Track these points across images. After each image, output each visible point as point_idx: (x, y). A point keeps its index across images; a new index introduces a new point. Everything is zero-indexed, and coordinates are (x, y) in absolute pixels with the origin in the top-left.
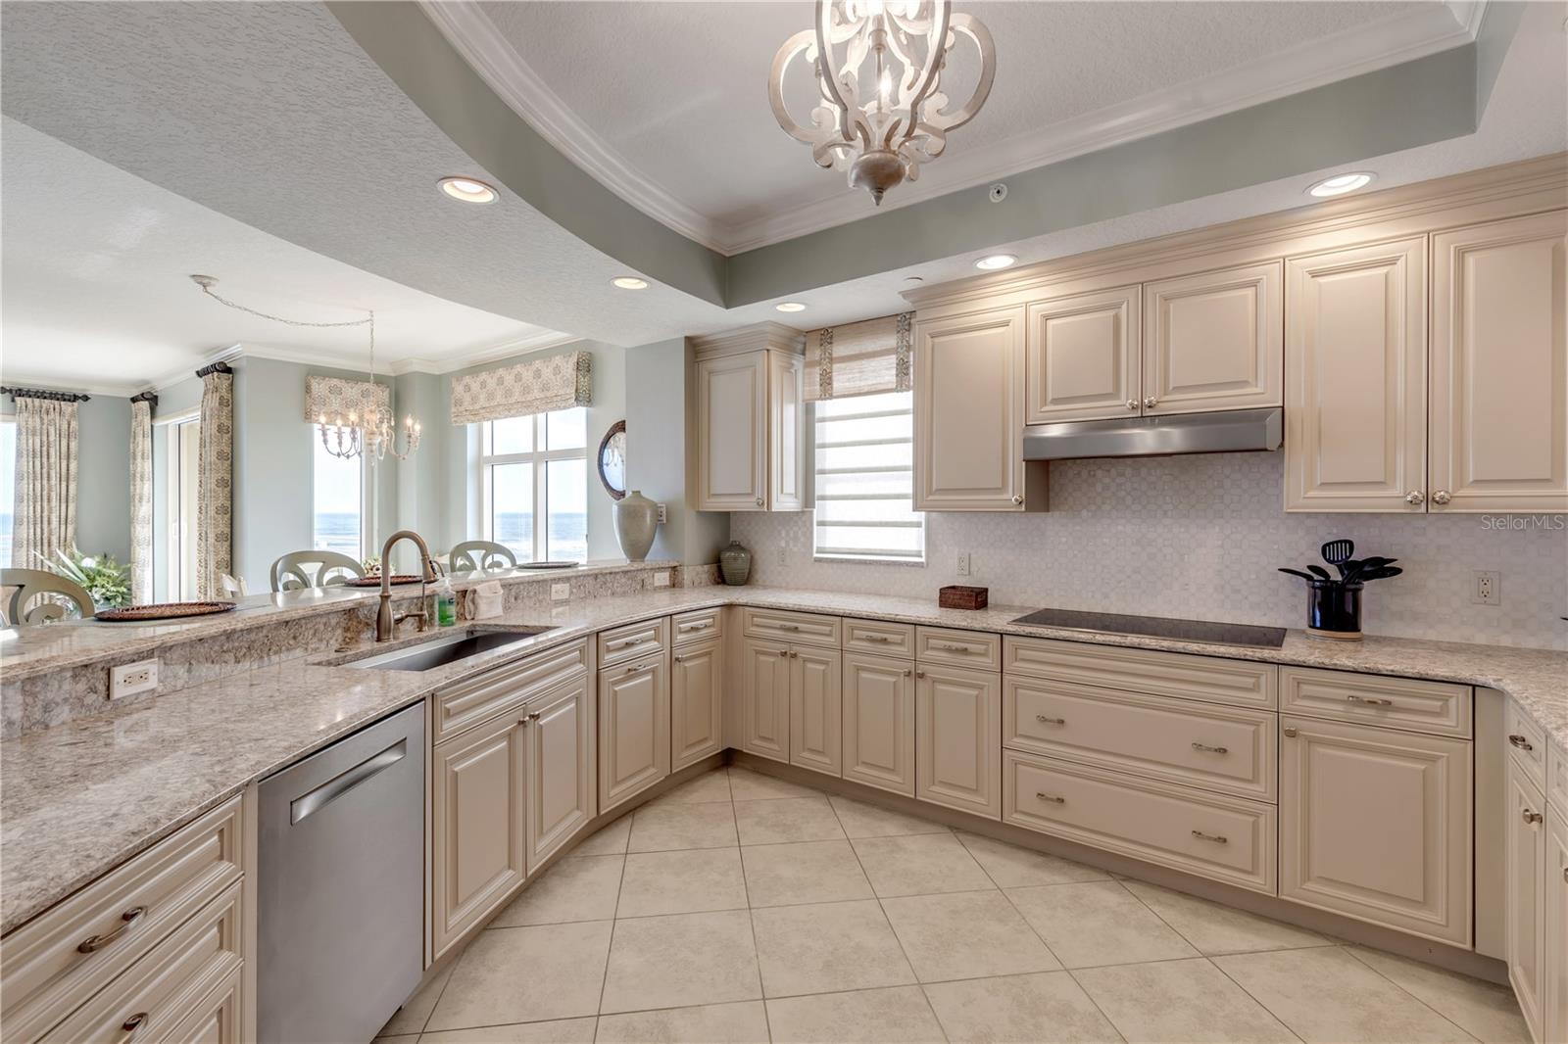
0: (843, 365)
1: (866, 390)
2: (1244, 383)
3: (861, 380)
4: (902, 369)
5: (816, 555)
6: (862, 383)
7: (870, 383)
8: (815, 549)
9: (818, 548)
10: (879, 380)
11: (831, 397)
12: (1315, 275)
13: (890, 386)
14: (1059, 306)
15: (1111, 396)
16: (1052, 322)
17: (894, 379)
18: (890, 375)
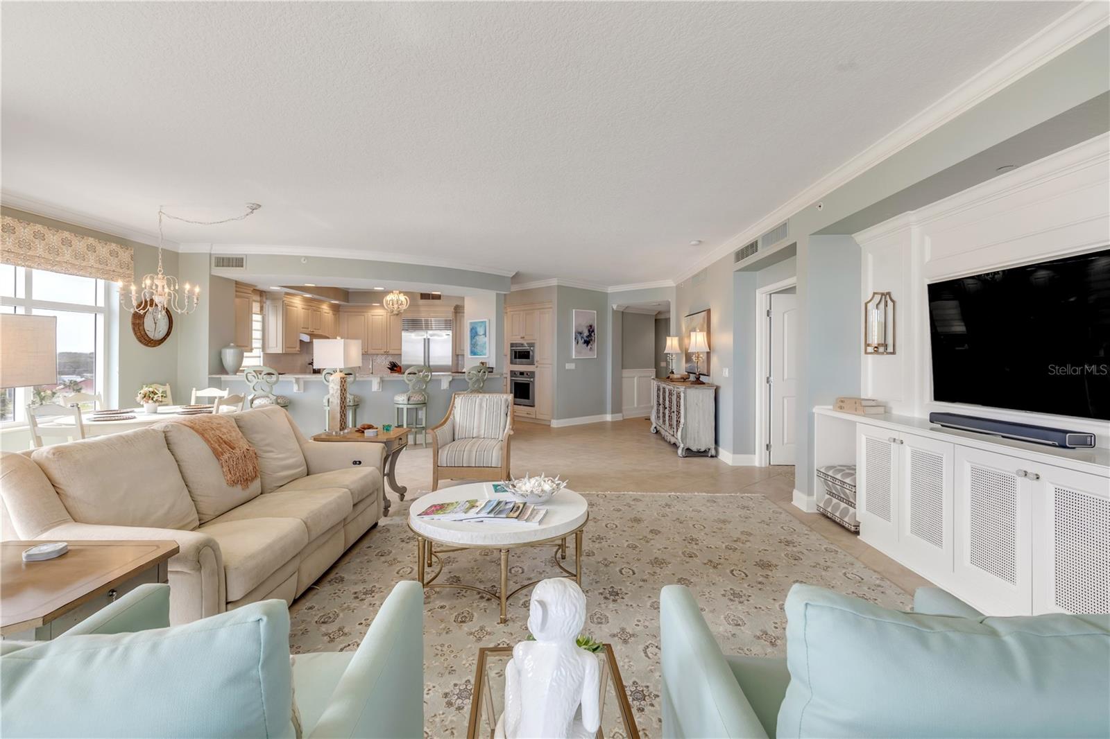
4: (262, 309)
13: (258, 313)
14: (304, 307)
15: (308, 328)
16: (303, 310)
17: (259, 311)
18: (258, 308)
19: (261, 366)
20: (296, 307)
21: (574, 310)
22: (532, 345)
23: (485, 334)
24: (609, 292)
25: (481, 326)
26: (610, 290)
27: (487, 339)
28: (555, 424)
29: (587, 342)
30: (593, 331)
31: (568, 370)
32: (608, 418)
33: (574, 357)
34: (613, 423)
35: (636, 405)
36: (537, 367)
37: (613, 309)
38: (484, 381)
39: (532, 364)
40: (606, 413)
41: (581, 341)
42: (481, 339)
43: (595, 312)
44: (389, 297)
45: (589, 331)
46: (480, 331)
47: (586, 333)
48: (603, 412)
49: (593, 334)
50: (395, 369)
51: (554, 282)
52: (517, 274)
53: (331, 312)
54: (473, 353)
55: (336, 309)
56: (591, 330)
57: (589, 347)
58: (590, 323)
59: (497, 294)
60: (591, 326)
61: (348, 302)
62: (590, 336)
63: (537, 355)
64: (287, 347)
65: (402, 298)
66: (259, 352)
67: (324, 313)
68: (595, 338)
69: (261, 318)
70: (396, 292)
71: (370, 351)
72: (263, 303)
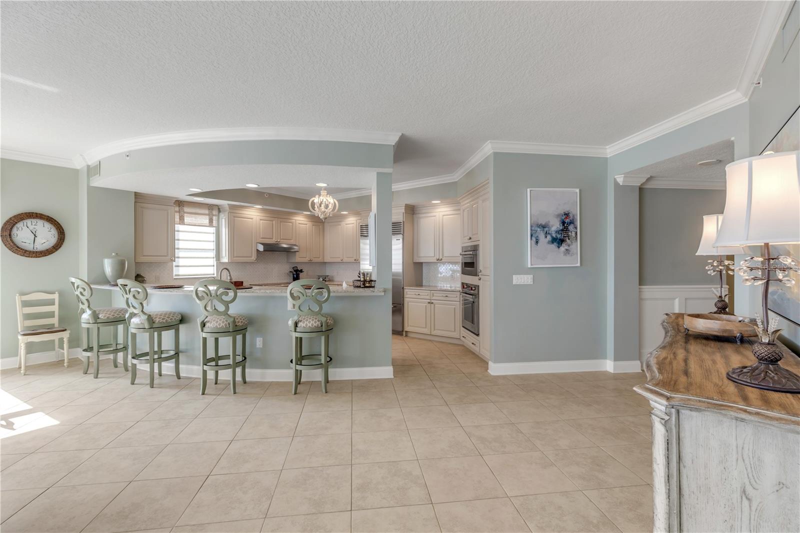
0: (188, 215)
1: (198, 225)
2: (290, 240)
4: (211, 221)
5: (174, 277)
6: (196, 222)
7: (199, 222)
8: (174, 275)
10: (202, 222)
11: (184, 225)
12: (300, 224)
13: (206, 225)
15: (272, 239)
16: (261, 221)
17: (208, 223)
18: (206, 221)
19: (214, 274)
20: (252, 219)
21: (528, 190)
24: (608, 156)
26: (611, 151)
29: (558, 241)
30: (572, 222)
31: (515, 285)
32: (609, 366)
33: (529, 266)
34: (616, 377)
37: (616, 184)
39: (476, 274)
40: (606, 358)
41: (545, 240)
43: (578, 191)
45: (563, 223)
47: (556, 225)
48: (597, 353)
49: (571, 227)
51: (488, 149)
55: (318, 220)
56: (567, 222)
57: (563, 248)
58: (566, 209)
59: (378, 173)
60: (567, 215)
62: (564, 230)
63: (480, 263)
64: (236, 257)
65: (331, 200)
66: (213, 262)
67: (297, 224)
68: (576, 233)
69: (212, 230)
70: (323, 193)
71: (345, 260)
72: (213, 215)
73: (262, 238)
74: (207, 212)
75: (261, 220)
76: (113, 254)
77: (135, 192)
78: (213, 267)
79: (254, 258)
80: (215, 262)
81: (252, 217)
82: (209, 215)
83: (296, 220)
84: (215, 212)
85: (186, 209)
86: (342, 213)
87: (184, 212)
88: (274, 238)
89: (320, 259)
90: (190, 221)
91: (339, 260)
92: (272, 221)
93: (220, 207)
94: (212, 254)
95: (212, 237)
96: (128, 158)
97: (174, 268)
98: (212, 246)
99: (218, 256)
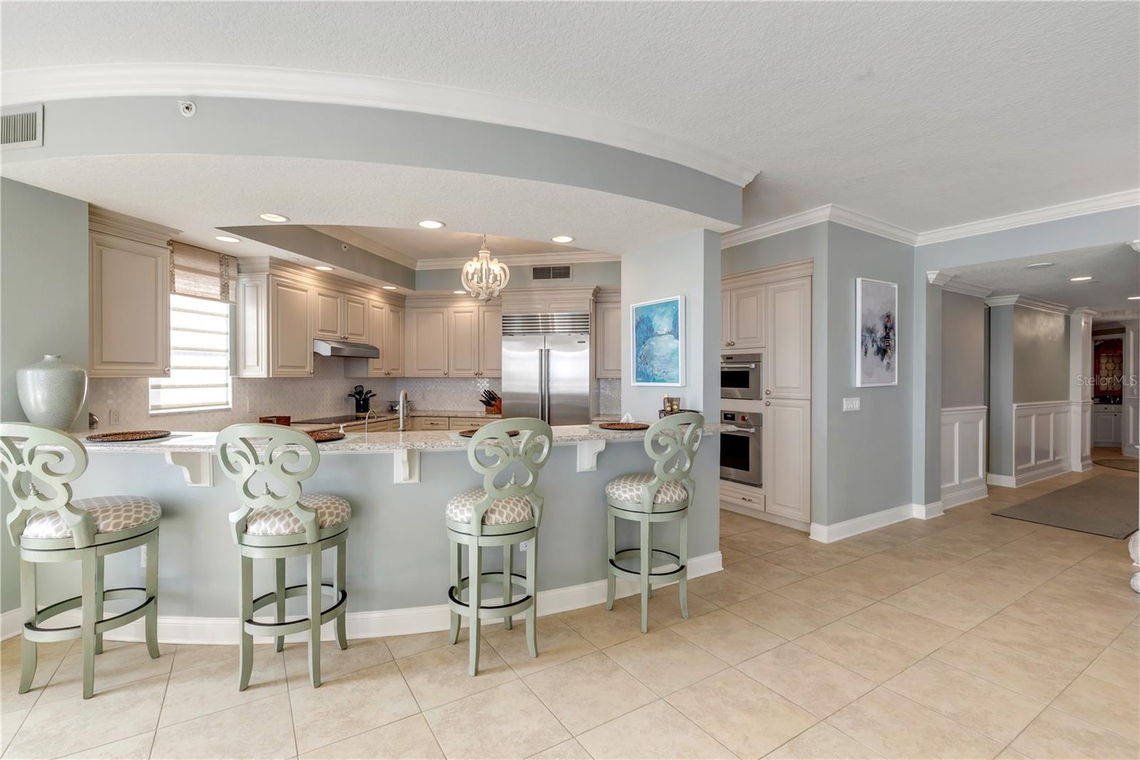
0: (182, 272)
1: (200, 295)
2: (361, 335)
3: (195, 287)
4: (225, 289)
5: (151, 412)
6: (196, 289)
7: (202, 290)
8: (150, 408)
9: (152, 406)
10: (208, 291)
11: (177, 294)
12: (374, 307)
13: (215, 297)
14: (323, 291)
15: (335, 332)
16: (320, 297)
17: (218, 293)
18: (215, 290)
19: (227, 404)
20: (306, 291)
21: (859, 280)
22: (756, 359)
23: (674, 333)
24: (916, 245)
25: (663, 314)
26: (922, 239)
27: (680, 343)
28: (822, 534)
29: (883, 352)
30: (892, 328)
31: (847, 412)
32: (918, 511)
33: (858, 384)
34: (928, 525)
35: (957, 481)
36: (768, 405)
37: (928, 281)
38: (692, 455)
39: (758, 398)
40: (910, 501)
41: (872, 350)
42: (663, 345)
43: (896, 286)
44: (471, 266)
45: (886, 327)
46: (662, 324)
47: (880, 332)
49: (891, 334)
50: (493, 402)
51: (820, 214)
52: (756, 177)
53: (387, 308)
54: (643, 375)
55: (397, 302)
56: (888, 325)
57: (885, 362)
58: (887, 309)
59: (707, 228)
60: (888, 316)
61: (415, 290)
62: (887, 337)
63: (767, 379)
64: (282, 367)
65: (496, 267)
66: (225, 377)
67: (371, 306)
68: (895, 342)
69: (224, 308)
70: (484, 254)
71: (453, 373)
72: (229, 278)
73: (322, 331)
74: (216, 268)
75: (319, 294)
76: (48, 357)
77: (90, 206)
78: (224, 389)
79: (309, 368)
80: (230, 378)
81: (305, 287)
82: (221, 276)
83: (369, 299)
84: (232, 271)
85: (180, 260)
86: (455, 292)
87: (175, 266)
88: (339, 333)
89: (400, 371)
90: (184, 287)
91: (440, 374)
92: (337, 298)
93: (240, 262)
94: (224, 360)
95: (224, 325)
96: (188, 114)
97: (150, 390)
98: (224, 343)
99: (235, 365)
